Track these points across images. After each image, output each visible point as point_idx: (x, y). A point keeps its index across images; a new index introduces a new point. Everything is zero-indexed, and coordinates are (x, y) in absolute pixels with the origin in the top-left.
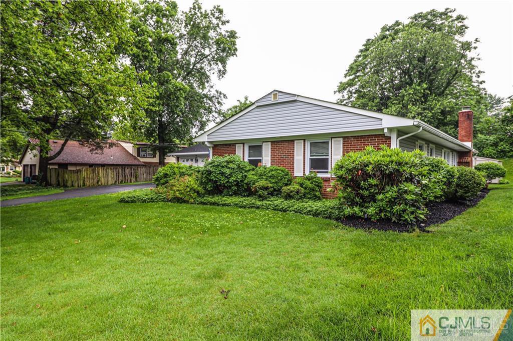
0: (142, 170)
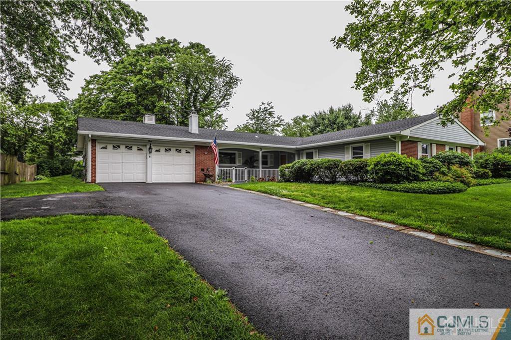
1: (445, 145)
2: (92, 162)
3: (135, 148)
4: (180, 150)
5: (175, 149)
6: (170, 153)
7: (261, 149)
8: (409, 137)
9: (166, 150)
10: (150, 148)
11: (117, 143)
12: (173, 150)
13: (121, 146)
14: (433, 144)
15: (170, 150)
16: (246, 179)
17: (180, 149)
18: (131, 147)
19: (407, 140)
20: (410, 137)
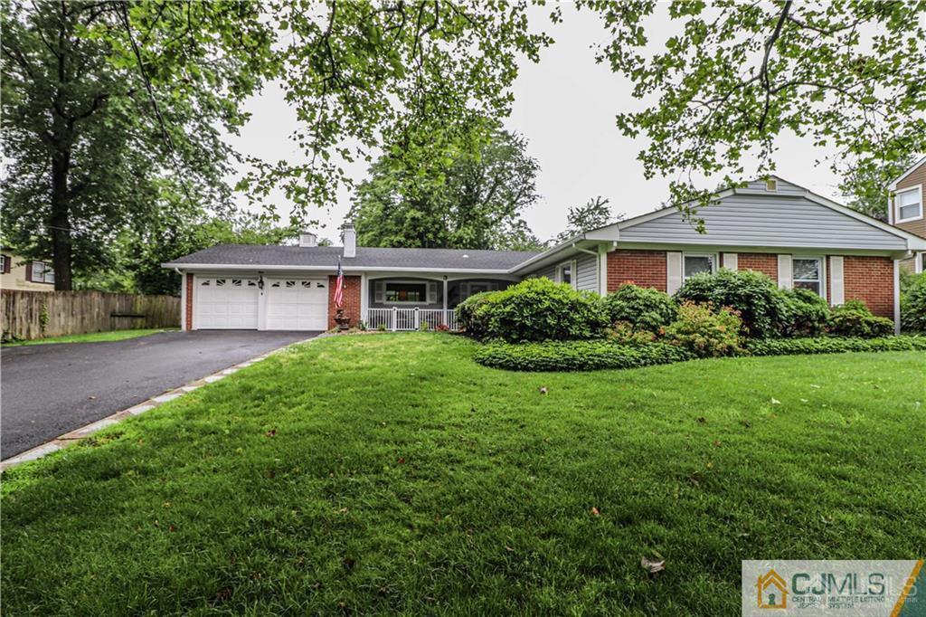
0: (56, 301)
1: (775, 255)
2: (187, 302)
3: (245, 283)
4: (309, 284)
5: (300, 282)
6: (294, 287)
7: (446, 277)
8: (615, 244)
9: (288, 283)
10: (261, 282)
11: (221, 277)
12: (298, 283)
13: (227, 281)
14: (725, 255)
15: (294, 283)
16: (416, 326)
17: (308, 281)
18: (240, 282)
19: (613, 249)
20: (618, 242)
